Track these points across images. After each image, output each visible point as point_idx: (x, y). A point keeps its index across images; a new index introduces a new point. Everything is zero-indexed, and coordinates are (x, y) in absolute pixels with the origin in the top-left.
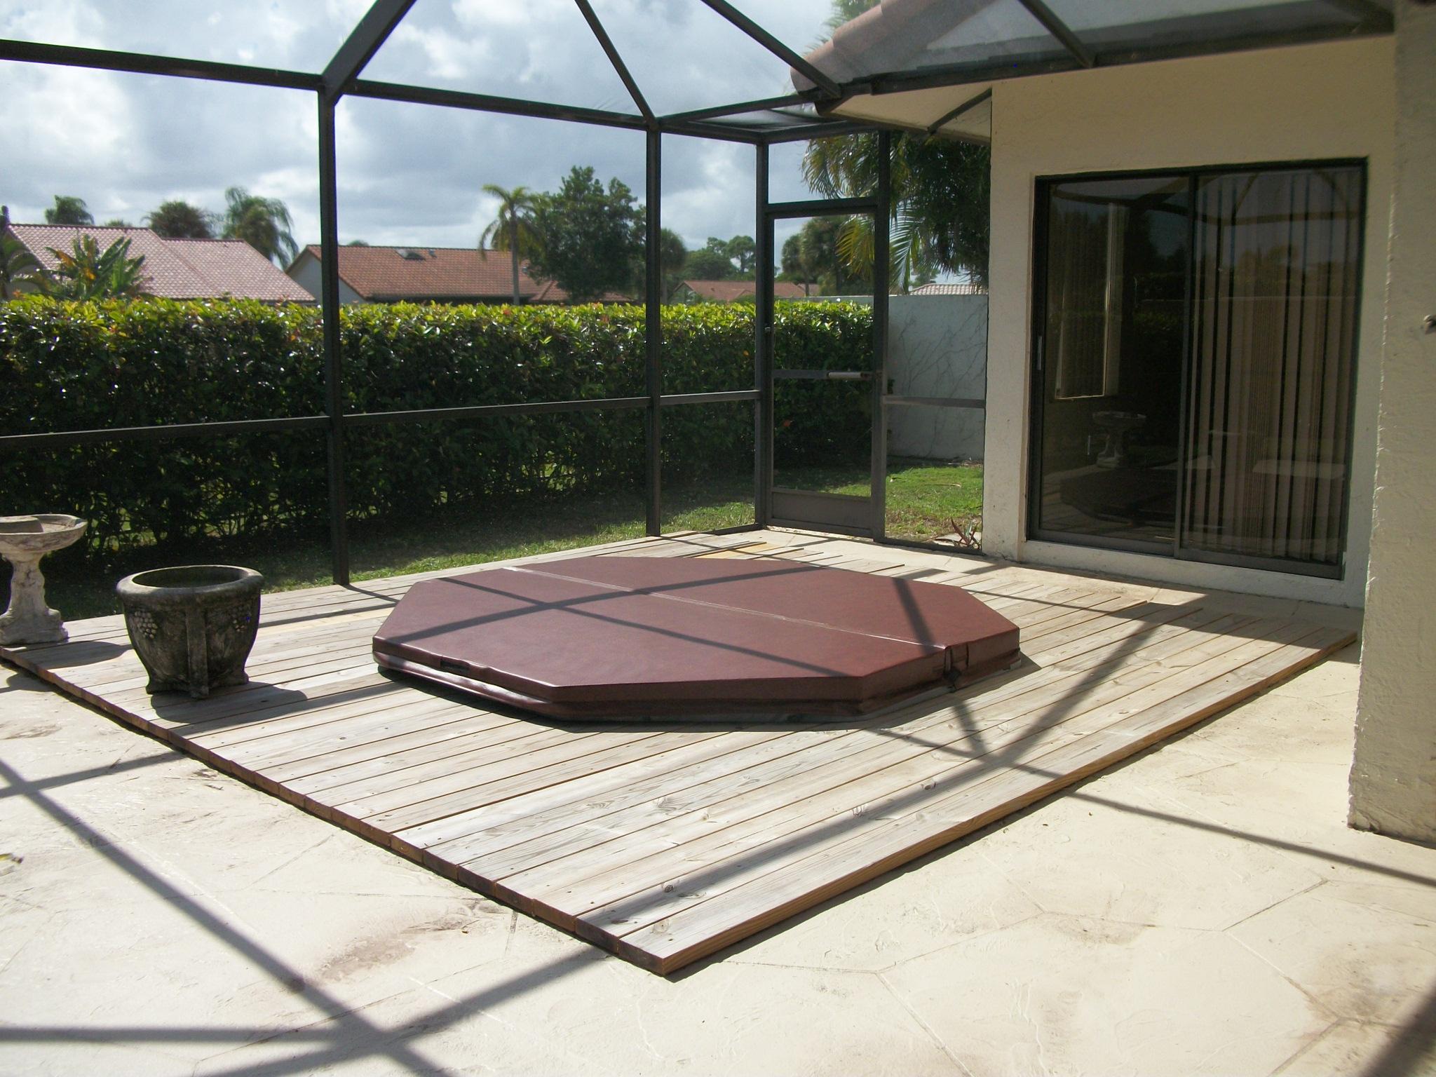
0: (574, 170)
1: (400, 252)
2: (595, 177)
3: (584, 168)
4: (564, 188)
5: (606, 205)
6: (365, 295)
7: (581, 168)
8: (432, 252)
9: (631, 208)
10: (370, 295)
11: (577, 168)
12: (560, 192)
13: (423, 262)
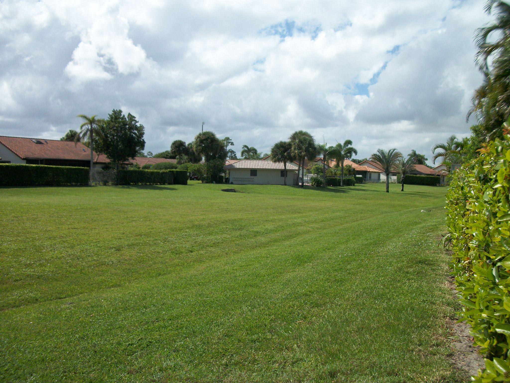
0: (114, 111)
1: (34, 140)
2: (122, 114)
3: (118, 110)
4: (110, 118)
5: (127, 125)
6: (23, 158)
7: (117, 110)
8: (46, 141)
9: (137, 125)
10: (25, 158)
11: (115, 110)
12: (108, 119)
13: (43, 145)
